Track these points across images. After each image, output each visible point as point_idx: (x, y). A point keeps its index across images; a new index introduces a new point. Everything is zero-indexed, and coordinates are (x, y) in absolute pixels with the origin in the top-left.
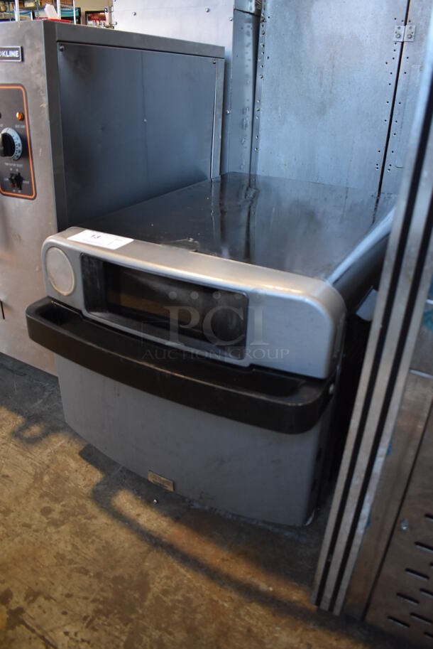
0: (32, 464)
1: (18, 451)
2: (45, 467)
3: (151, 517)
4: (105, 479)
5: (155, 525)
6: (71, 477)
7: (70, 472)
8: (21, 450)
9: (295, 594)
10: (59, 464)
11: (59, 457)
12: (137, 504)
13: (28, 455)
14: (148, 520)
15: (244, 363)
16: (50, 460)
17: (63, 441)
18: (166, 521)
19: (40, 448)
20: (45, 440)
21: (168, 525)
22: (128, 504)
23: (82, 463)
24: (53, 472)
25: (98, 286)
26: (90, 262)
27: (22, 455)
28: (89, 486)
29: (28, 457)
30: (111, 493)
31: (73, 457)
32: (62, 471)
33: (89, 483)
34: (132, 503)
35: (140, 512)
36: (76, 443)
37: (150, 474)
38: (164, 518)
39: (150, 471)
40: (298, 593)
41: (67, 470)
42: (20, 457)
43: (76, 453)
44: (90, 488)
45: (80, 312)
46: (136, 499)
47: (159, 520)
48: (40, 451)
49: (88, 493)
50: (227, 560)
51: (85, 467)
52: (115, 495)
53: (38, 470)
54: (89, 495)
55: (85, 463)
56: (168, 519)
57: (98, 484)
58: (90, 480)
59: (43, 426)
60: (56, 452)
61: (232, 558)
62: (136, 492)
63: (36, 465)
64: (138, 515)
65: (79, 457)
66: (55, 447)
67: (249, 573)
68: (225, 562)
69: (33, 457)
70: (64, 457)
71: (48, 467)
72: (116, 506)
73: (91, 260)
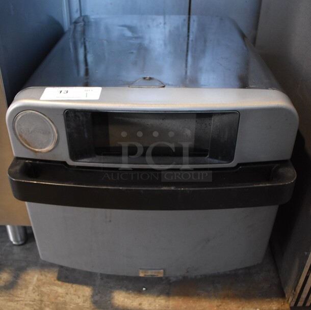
0: (26, 305)
1: (5, 300)
2: (39, 302)
3: (150, 302)
4: (94, 290)
5: (157, 305)
6: (67, 301)
7: (62, 297)
8: (8, 298)
9: (273, 306)
10: (49, 295)
11: (44, 289)
12: (132, 297)
13: (17, 299)
14: (150, 304)
15: (233, 164)
16: (38, 295)
17: (36, 276)
18: (162, 299)
19: (22, 289)
20: (20, 282)
21: (166, 302)
22: (126, 300)
23: (66, 286)
24: (49, 303)
25: (86, 136)
26: (76, 116)
27: (12, 301)
28: (86, 300)
29: (17, 301)
30: (107, 298)
31: (55, 285)
32: (56, 299)
33: (85, 298)
34: (128, 298)
35: (140, 302)
36: (48, 272)
37: (141, 271)
38: (159, 298)
39: (141, 269)
40: (274, 304)
41: (58, 296)
42: (9, 304)
43: (55, 280)
44: (89, 302)
45: (65, 163)
46: (129, 294)
47: (157, 301)
48: (24, 291)
49: (91, 307)
50: (220, 305)
51: (72, 288)
52: (111, 298)
53: (35, 307)
54: (93, 307)
55: (69, 285)
56: (162, 297)
57: (93, 296)
58: (83, 296)
59: (8, 271)
60: (38, 287)
61: (222, 303)
62: (125, 289)
63: (30, 304)
64: (140, 304)
65: (60, 283)
66: (34, 283)
67: (239, 307)
68: (220, 307)
69: (23, 299)
70: (48, 288)
71: (42, 301)
72: (119, 306)
73: (77, 113)
